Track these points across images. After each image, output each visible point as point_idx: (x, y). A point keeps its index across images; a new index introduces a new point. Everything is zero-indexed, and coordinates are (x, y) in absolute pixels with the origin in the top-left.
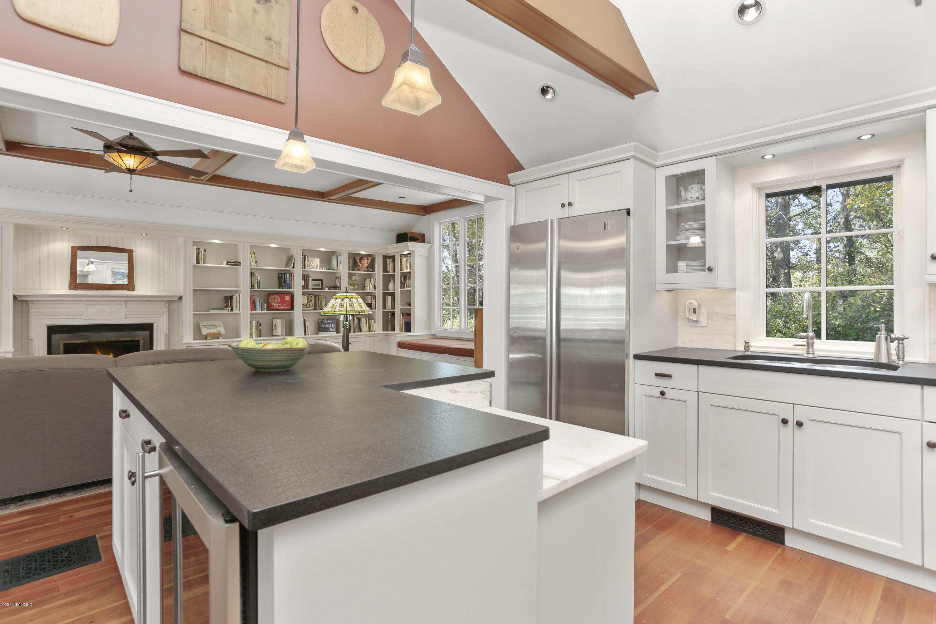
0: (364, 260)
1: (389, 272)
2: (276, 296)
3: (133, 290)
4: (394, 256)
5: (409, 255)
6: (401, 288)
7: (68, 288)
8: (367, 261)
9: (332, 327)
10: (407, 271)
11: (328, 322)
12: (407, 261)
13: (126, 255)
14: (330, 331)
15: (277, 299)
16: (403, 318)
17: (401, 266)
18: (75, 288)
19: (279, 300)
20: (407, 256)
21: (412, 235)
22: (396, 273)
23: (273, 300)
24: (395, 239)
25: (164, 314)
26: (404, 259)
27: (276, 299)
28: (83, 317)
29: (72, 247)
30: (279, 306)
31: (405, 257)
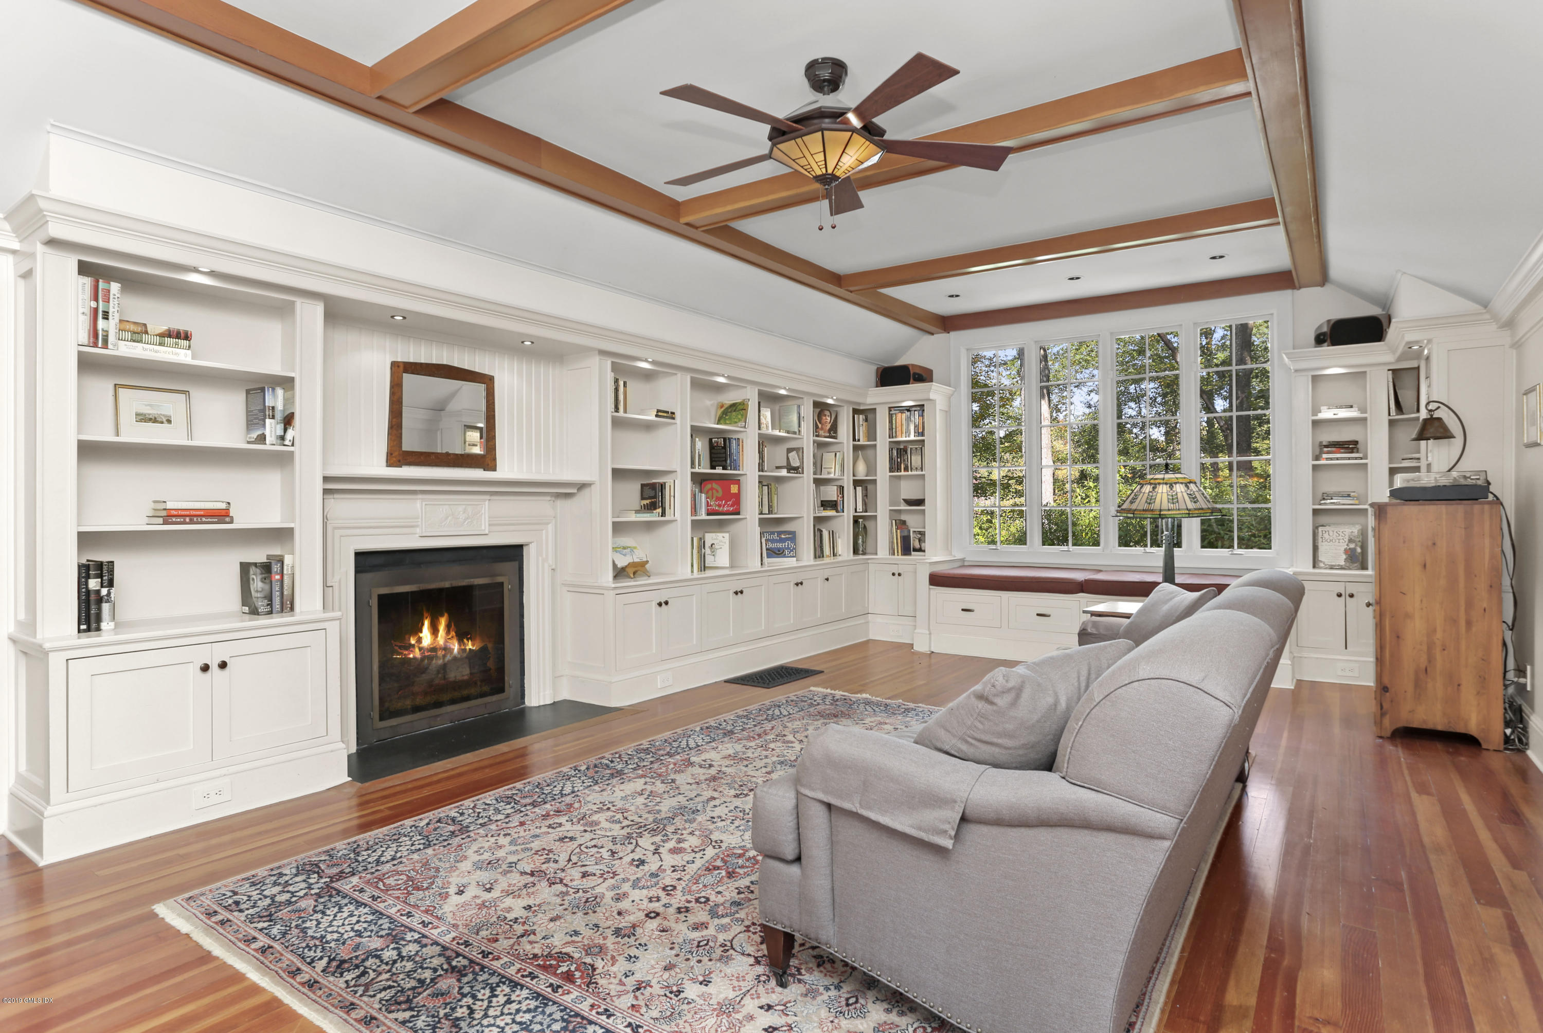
0: (825, 415)
1: (859, 440)
2: (715, 486)
3: (494, 469)
4: (874, 411)
5: (913, 409)
6: (890, 472)
7: (384, 463)
8: (829, 419)
9: (788, 548)
10: (907, 439)
11: (780, 538)
12: (909, 419)
13: (482, 387)
14: (785, 556)
15: (717, 491)
16: (897, 529)
17: (891, 429)
18: (399, 461)
19: (720, 494)
20: (908, 410)
21: (917, 371)
22: (879, 442)
23: (710, 492)
24: (872, 377)
25: (547, 524)
26: (901, 418)
27: (714, 491)
28: (418, 530)
29: (394, 365)
30: (719, 506)
31: (902, 412)
